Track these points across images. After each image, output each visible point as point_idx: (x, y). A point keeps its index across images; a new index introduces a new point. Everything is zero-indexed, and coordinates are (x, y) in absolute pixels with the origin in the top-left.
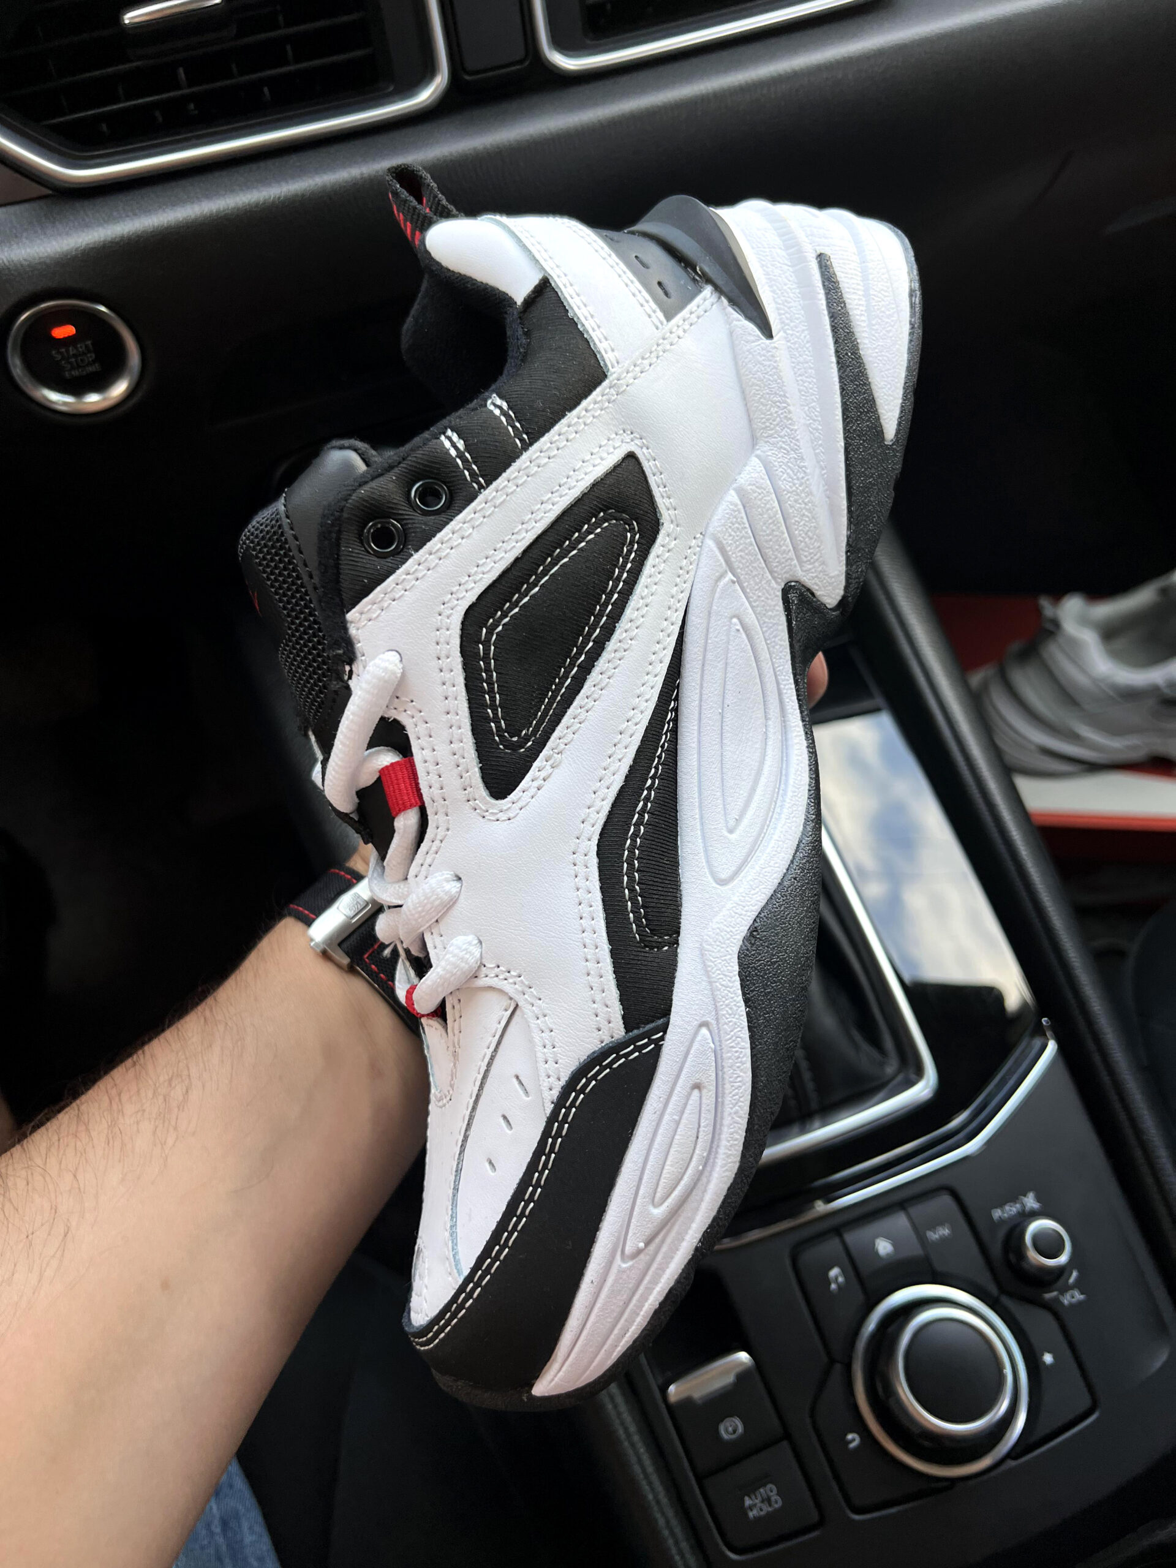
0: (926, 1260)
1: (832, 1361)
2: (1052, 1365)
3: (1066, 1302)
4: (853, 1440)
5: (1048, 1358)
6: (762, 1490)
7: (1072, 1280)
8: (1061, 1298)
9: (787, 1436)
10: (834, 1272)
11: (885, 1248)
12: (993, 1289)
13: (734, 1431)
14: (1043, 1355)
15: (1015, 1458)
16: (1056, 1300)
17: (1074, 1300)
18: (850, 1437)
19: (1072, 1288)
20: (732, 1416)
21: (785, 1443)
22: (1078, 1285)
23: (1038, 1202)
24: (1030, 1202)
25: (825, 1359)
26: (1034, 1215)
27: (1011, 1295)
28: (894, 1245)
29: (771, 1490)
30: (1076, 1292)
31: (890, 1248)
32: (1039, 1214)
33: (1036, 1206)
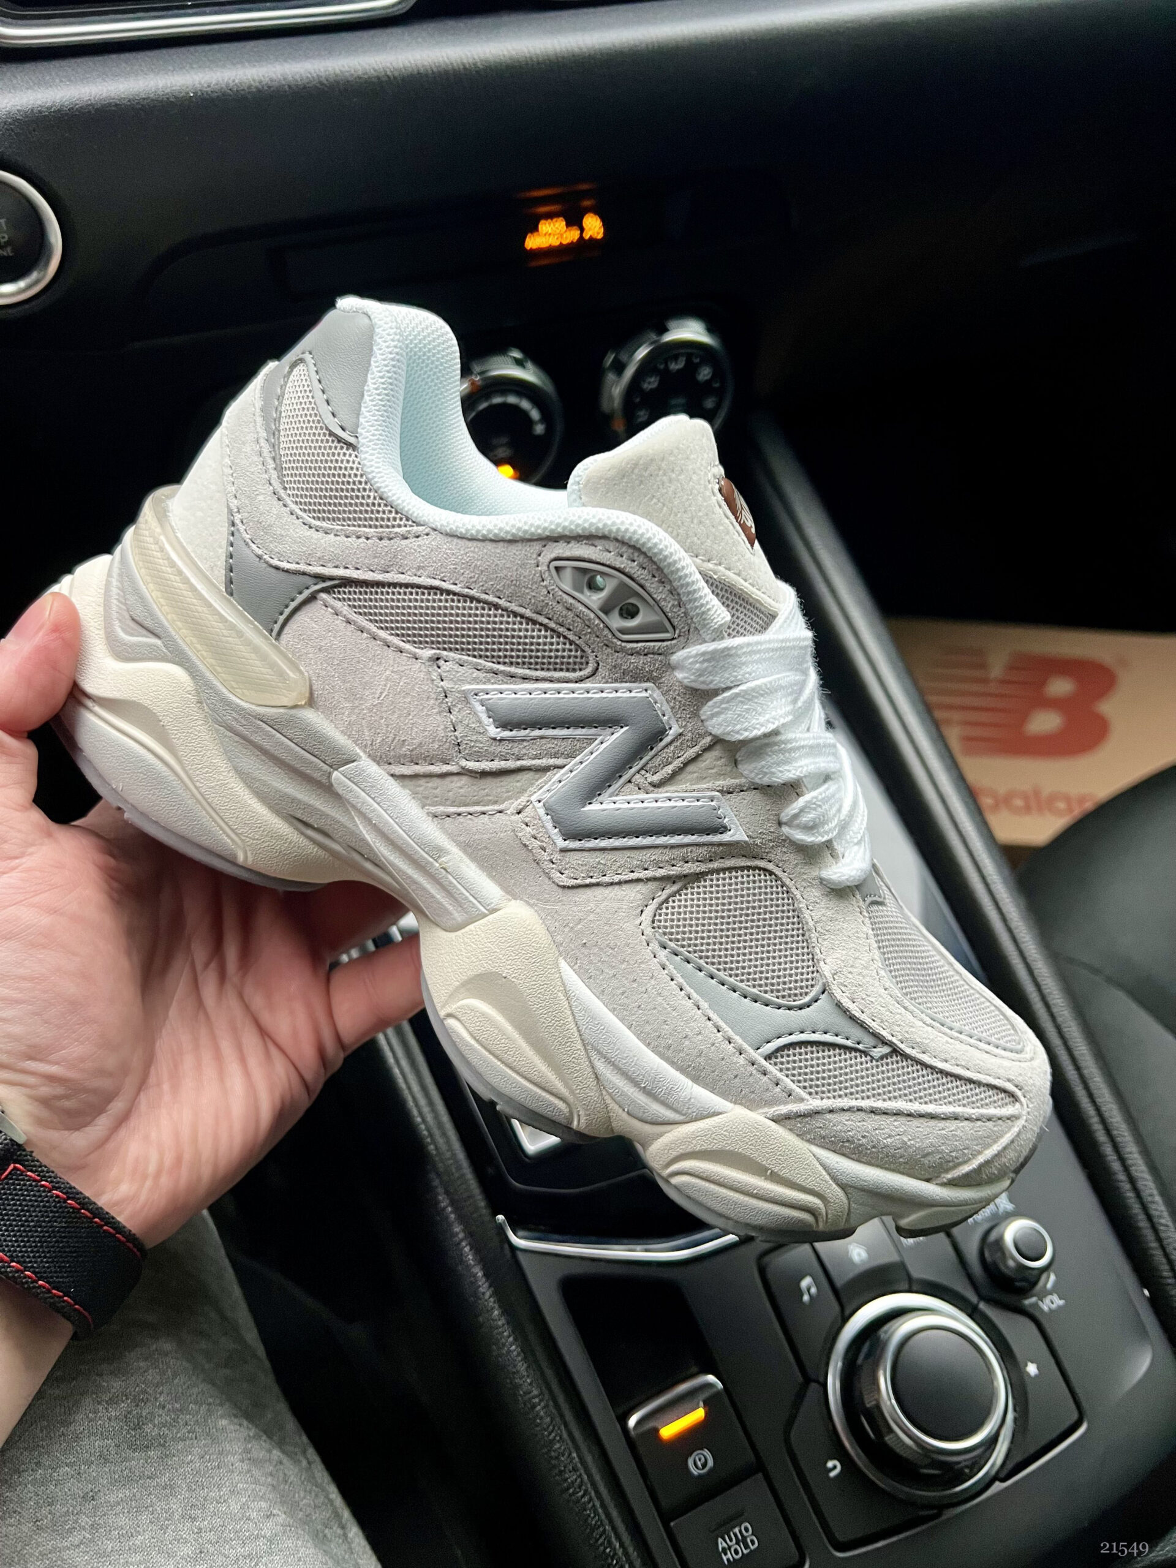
0: (901, 1266)
1: (807, 1380)
2: (1036, 1376)
3: (1046, 1308)
4: (835, 1467)
5: (1032, 1369)
6: (737, 1530)
7: (1049, 1285)
8: (1040, 1303)
9: (759, 1467)
10: (806, 1282)
11: (859, 1255)
12: (973, 1298)
13: (704, 1465)
14: (1026, 1365)
15: (1003, 1480)
16: (1036, 1305)
17: (1054, 1306)
18: (830, 1464)
19: (1051, 1294)
20: (702, 1449)
21: (760, 1475)
22: (1055, 1290)
23: (1011, 1201)
24: (1004, 1203)
25: (800, 1379)
26: (1009, 1216)
27: (988, 1300)
28: (868, 1252)
29: (745, 1529)
30: (1055, 1297)
31: (864, 1255)
32: (1014, 1215)
33: (1010, 1207)
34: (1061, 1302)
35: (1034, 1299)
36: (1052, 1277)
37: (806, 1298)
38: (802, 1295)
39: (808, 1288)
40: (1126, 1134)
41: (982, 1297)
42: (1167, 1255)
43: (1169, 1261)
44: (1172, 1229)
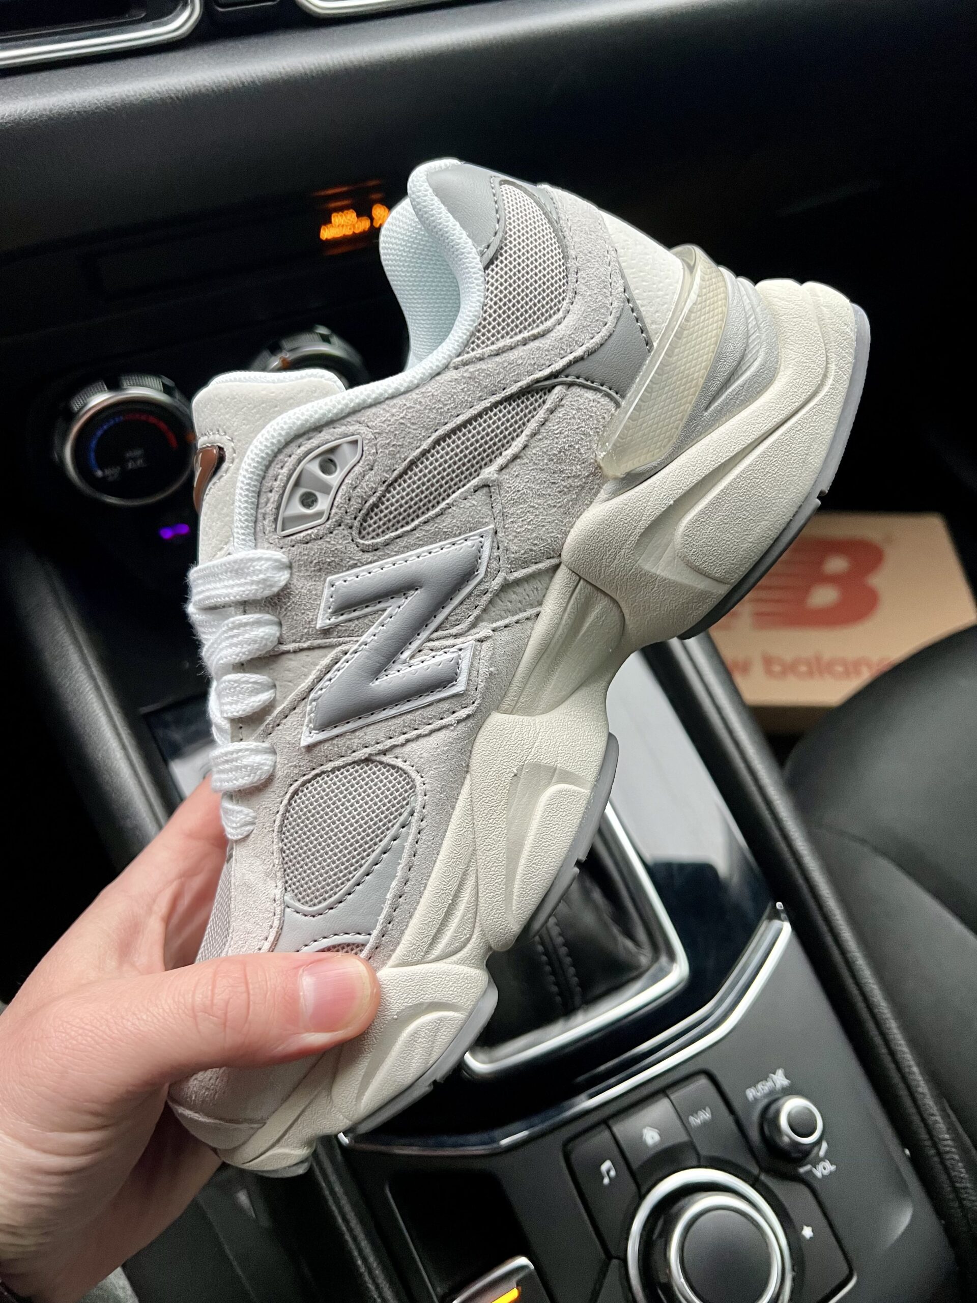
0: (691, 1145)
1: (609, 1257)
2: (811, 1238)
3: (819, 1174)
5: (807, 1232)
7: (822, 1153)
8: (814, 1170)
10: (606, 1166)
12: (755, 1170)
14: (802, 1229)
16: (810, 1172)
17: (826, 1172)
19: (822, 1160)
22: (827, 1156)
23: (787, 1079)
24: (780, 1079)
25: (603, 1256)
26: (785, 1093)
27: (768, 1171)
28: (660, 1135)
30: (827, 1164)
31: (657, 1138)
32: (789, 1091)
33: (786, 1082)
34: (833, 1168)
35: (807, 1168)
36: (824, 1145)
37: (606, 1181)
38: (603, 1178)
39: (608, 1172)
40: (886, 1010)
41: (762, 1169)
42: (923, 1120)
43: (926, 1125)
44: (928, 1096)
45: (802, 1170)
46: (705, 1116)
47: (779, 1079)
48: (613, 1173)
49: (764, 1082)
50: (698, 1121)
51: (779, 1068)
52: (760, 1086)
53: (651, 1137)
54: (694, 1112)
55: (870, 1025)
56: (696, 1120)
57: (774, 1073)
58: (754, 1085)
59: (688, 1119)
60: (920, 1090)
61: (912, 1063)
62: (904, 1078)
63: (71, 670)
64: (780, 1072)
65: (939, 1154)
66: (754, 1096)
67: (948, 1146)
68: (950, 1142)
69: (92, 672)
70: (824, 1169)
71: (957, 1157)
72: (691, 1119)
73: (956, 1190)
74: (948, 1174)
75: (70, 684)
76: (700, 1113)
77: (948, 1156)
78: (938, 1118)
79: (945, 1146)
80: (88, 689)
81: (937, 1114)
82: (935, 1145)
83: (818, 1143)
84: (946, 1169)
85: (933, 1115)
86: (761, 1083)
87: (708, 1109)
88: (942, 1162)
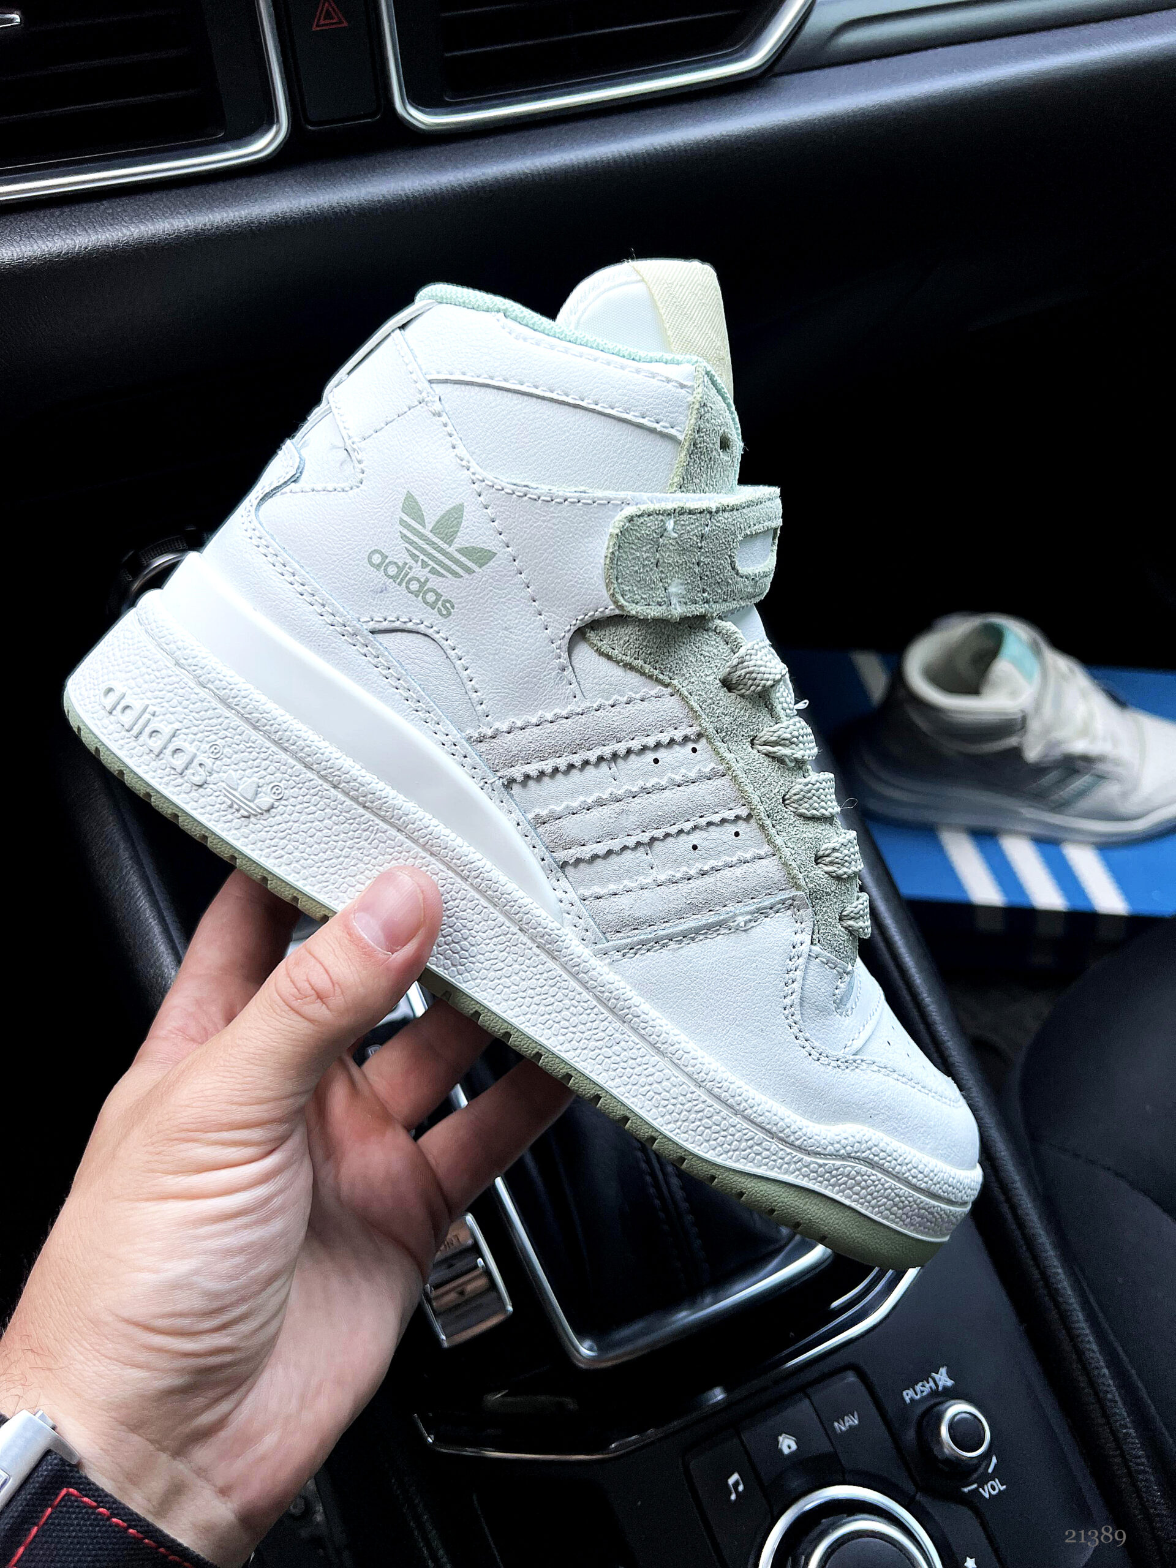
0: (834, 1456)
3: (987, 1496)
5: (970, 1563)
7: (990, 1470)
10: (735, 1477)
11: (789, 1447)
12: (910, 1489)
14: (964, 1561)
16: (976, 1493)
17: (994, 1491)
19: (992, 1477)
26: (948, 1396)
27: (926, 1492)
28: (798, 1442)
30: (996, 1483)
31: (794, 1447)
32: (951, 1394)
33: (950, 1383)
34: (1004, 1487)
35: (975, 1486)
36: (994, 1460)
37: (733, 1497)
38: (731, 1494)
39: (736, 1484)
40: (1072, 1300)
41: (919, 1489)
42: (1113, 1432)
43: (1116, 1439)
44: (1120, 1404)
45: (966, 1490)
46: (852, 1421)
47: (943, 1378)
48: (741, 1488)
49: (925, 1382)
50: (843, 1428)
51: (943, 1366)
52: (918, 1387)
53: (787, 1444)
54: (840, 1417)
55: (1054, 1315)
56: (840, 1427)
57: (937, 1373)
58: (912, 1385)
59: (833, 1424)
60: (1109, 1396)
61: (1102, 1363)
62: (1092, 1383)
63: (121, 870)
64: (943, 1370)
65: (1130, 1474)
66: (912, 1399)
67: (1143, 1464)
68: (1143, 1460)
69: (145, 872)
70: (993, 1488)
71: (1152, 1478)
72: (836, 1424)
73: (1149, 1518)
74: (1140, 1497)
75: (120, 887)
76: (846, 1418)
77: (1141, 1477)
78: (1131, 1431)
79: (1138, 1464)
80: (139, 894)
81: (1129, 1425)
82: (1125, 1462)
83: (987, 1456)
84: (1138, 1491)
85: (1126, 1427)
86: (920, 1384)
87: (856, 1413)
88: (1134, 1484)
